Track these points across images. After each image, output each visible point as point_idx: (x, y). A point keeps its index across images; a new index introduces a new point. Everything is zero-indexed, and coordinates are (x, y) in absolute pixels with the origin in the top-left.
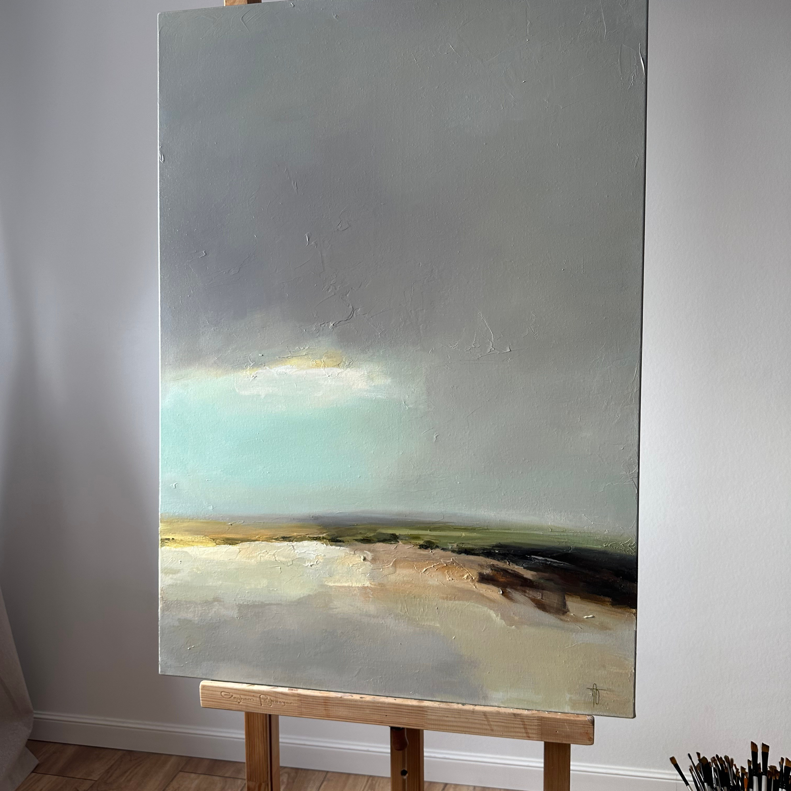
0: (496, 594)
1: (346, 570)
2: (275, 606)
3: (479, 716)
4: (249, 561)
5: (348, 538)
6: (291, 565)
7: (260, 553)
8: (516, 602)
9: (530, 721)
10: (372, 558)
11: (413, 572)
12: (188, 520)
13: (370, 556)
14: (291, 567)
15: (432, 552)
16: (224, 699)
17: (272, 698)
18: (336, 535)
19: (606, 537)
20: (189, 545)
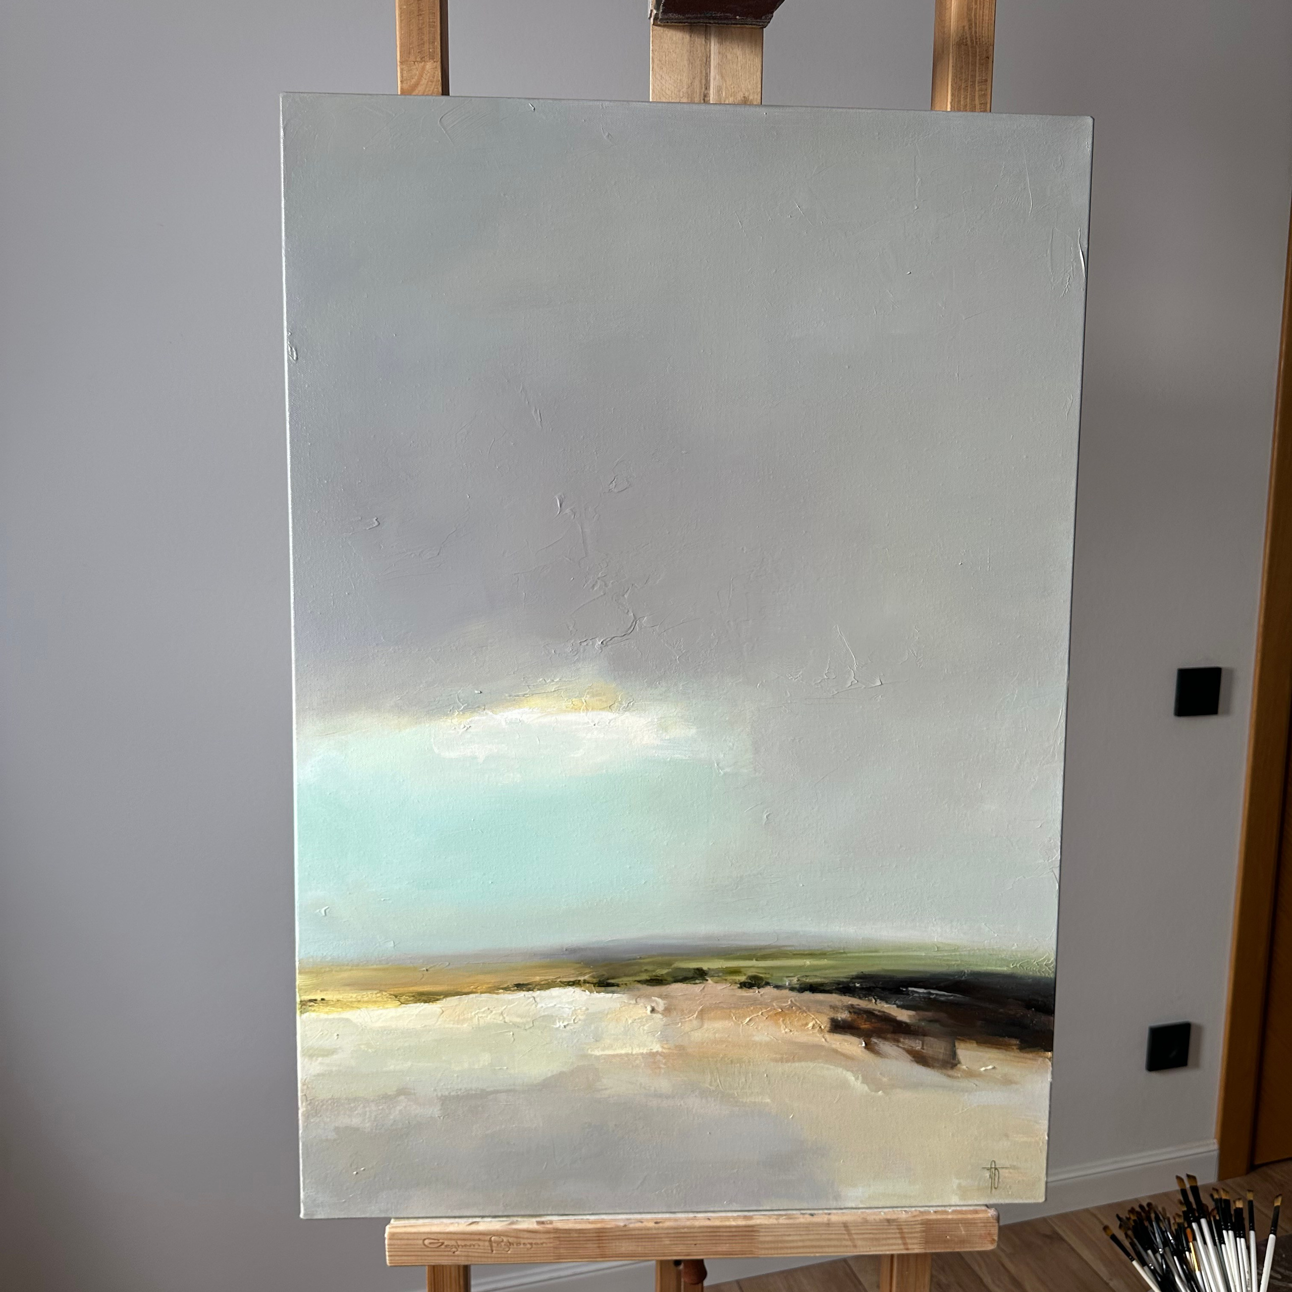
0: (855, 1048)
1: (623, 1029)
2: (504, 1094)
3: (836, 1228)
4: (459, 1026)
5: (625, 979)
6: (530, 1028)
7: (478, 1012)
8: (885, 1057)
9: (909, 1227)
10: (665, 1008)
11: (730, 1024)
12: (350, 968)
13: (661, 1004)
14: (531, 1030)
15: (759, 992)
16: (429, 1249)
17: (511, 1240)
18: (606, 975)
19: (1014, 954)
20: (353, 1007)
